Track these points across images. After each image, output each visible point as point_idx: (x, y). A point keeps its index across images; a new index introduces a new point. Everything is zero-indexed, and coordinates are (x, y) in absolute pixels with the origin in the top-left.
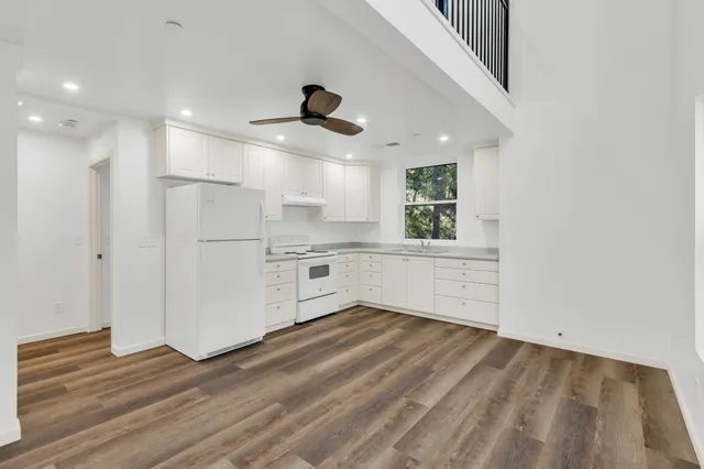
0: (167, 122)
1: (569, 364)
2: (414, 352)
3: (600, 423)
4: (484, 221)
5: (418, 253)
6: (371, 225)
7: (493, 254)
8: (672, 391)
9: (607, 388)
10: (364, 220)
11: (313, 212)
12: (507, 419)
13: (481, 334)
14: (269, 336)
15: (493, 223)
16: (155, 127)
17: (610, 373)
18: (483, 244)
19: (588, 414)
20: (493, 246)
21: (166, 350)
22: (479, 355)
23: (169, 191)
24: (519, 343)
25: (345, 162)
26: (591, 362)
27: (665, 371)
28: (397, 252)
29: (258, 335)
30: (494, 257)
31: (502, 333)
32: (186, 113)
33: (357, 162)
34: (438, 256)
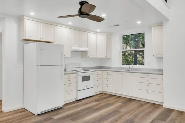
0: (25, 17)
2: (126, 113)
4: (157, 57)
5: (128, 71)
6: (108, 59)
7: (161, 72)
10: (105, 57)
11: (83, 54)
14: (65, 105)
15: (161, 58)
16: (20, 20)
21: (24, 110)
22: (156, 114)
23: (25, 45)
25: (97, 33)
28: (119, 70)
29: (61, 105)
30: (161, 73)
31: (165, 106)
32: (32, 14)
33: (102, 33)
34: (136, 72)
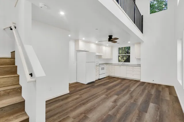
0: (79, 40)
1: (155, 85)
2: (125, 83)
3: (162, 92)
4: (137, 59)
6: (111, 59)
7: (139, 65)
8: (174, 89)
9: (163, 89)
10: (110, 58)
11: (100, 57)
12: (146, 91)
13: (137, 81)
14: (96, 81)
15: (140, 59)
16: (76, 41)
17: (163, 87)
18: (137, 64)
19: (160, 92)
20: (139, 63)
21: (77, 83)
22: (138, 84)
23: (78, 53)
24: (145, 83)
25: (106, 46)
26: (160, 85)
27: (174, 86)
29: (94, 80)
30: (140, 66)
31: (141, 81)
32: (84, 39)
33: (109, 46)
34: (127, 65)
